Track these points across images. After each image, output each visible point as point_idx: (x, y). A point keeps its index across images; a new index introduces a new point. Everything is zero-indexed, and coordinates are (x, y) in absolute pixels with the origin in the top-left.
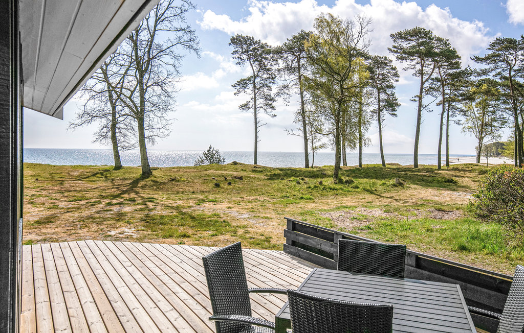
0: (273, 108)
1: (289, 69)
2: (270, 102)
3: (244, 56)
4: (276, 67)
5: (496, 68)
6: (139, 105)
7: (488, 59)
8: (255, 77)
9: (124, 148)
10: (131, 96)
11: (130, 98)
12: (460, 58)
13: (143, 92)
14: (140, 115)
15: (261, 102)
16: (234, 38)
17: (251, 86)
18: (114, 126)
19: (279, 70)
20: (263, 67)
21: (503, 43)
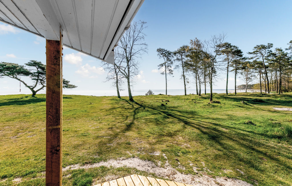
0: (172, 74)
1: (178, 59)
2: (171, 72)
3: (162, 56)
4: (173, 59)
5: (256, 56)
6: (127, 73)
7: (254, 53)
8: (165, 63)
9: (121, 90)
10: (125, 70)
11: (124, 71)
12: (242, 53)
13: (129, 68)
14: (128, 77)
15: (168, 72)
16: (158, 49)
17: (164, 66)
18: (117, 82)
19: (175, 60)
20: (168, 60)
21: (259, 47)
